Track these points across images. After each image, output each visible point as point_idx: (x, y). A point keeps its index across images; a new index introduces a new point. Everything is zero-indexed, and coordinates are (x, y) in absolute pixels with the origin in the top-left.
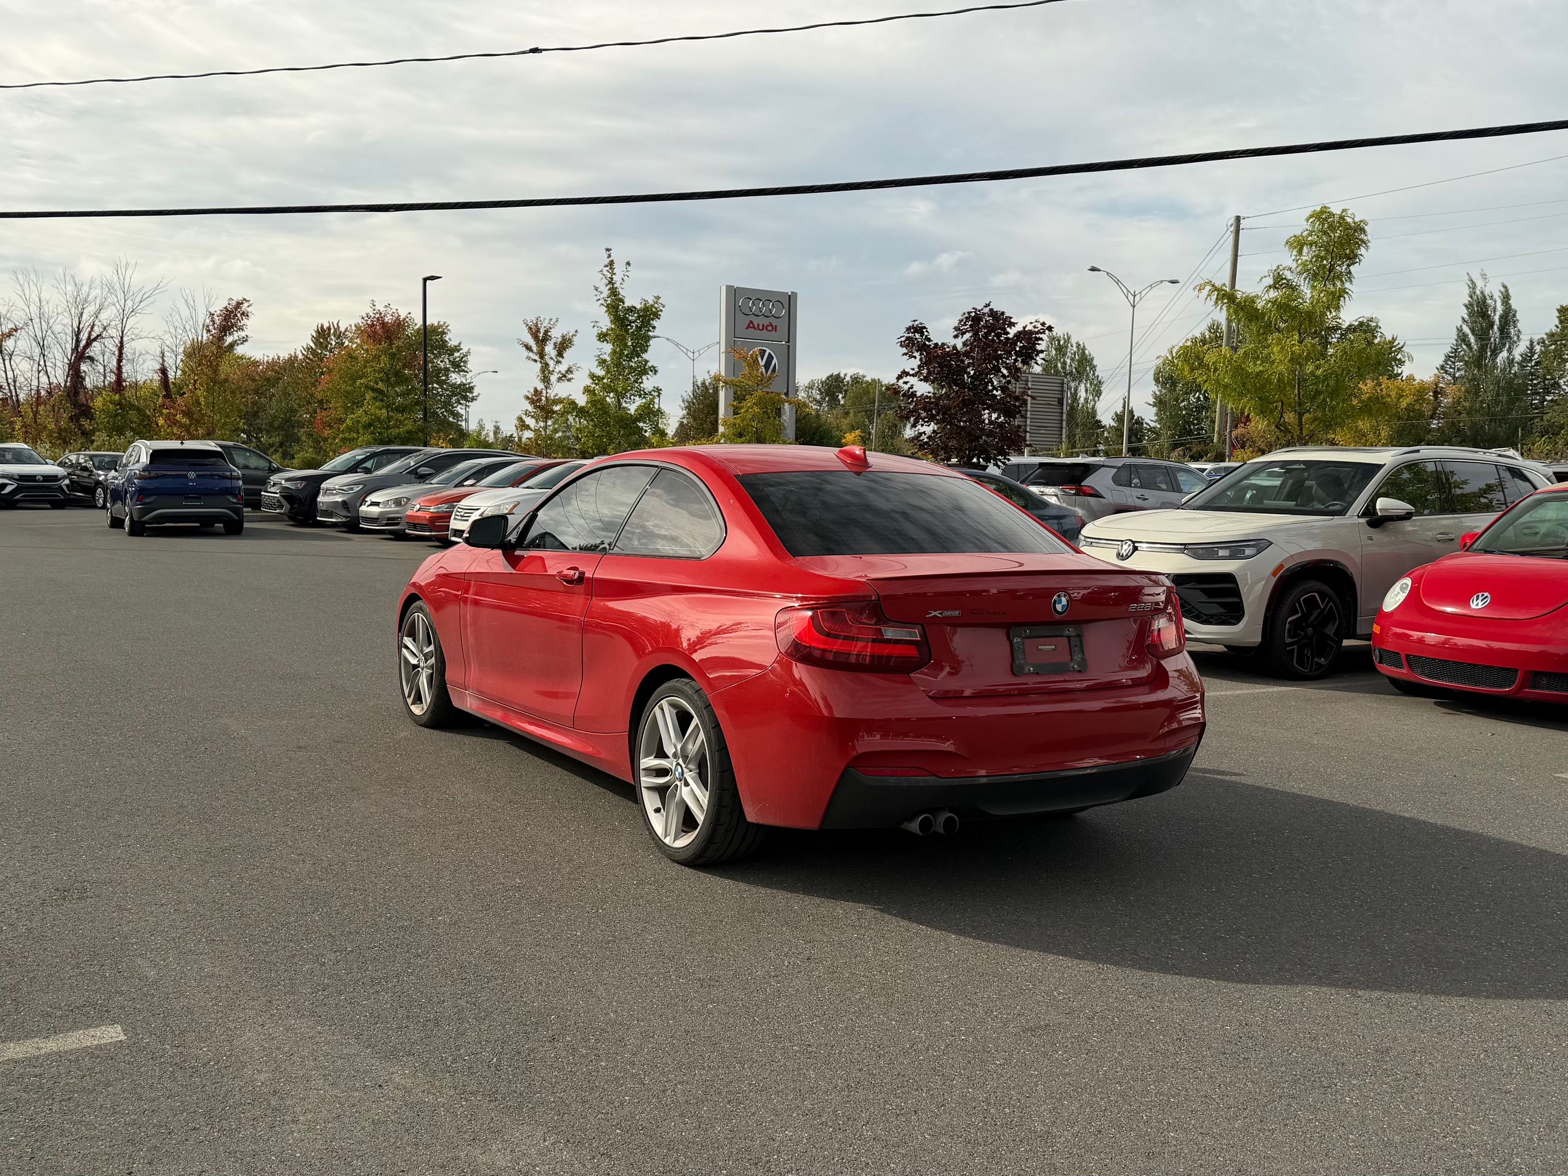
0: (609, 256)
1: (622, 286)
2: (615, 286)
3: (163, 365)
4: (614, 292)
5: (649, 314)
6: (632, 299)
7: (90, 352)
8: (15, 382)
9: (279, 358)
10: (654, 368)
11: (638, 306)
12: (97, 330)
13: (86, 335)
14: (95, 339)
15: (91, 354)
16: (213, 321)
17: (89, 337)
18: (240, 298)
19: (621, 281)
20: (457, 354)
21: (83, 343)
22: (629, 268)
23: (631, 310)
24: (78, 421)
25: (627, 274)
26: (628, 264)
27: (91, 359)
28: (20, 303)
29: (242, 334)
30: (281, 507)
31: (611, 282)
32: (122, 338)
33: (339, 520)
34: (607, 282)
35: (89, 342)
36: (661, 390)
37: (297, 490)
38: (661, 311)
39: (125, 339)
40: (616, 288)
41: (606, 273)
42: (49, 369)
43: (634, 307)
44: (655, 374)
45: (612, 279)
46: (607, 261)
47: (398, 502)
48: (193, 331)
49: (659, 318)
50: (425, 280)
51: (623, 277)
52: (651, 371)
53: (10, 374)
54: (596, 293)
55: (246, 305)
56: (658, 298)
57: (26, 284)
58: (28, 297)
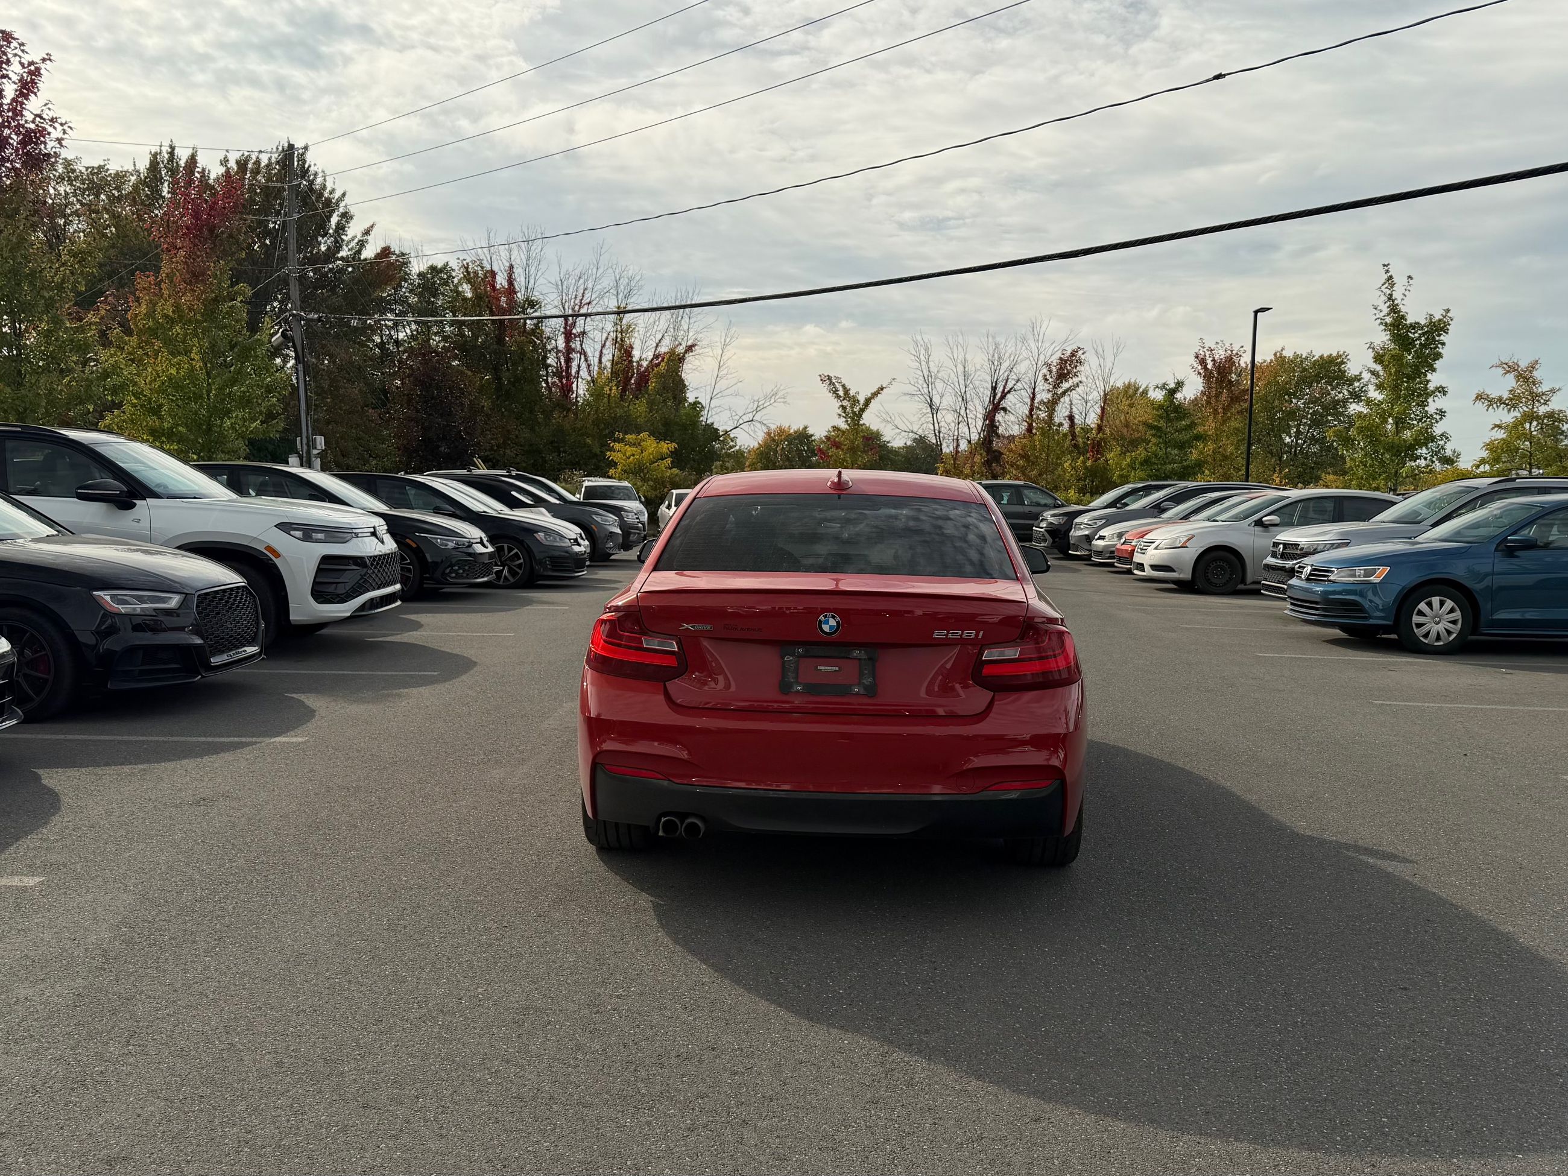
0: (1387, 271)
1: (1403, 302)
2: (1396, 302)
3: (1071, 412)
4: (1394, 309)
5: (1437, 328)
6: (1415, 313)
7: (1003, 404)
8: (939, 432)
9: (1185, 399)
10: (1443, 388)
11: (1423, 322)
12: (1010, 385)
13: (1002, 388)
14: (1009, 392)
15: (1004, 405)
16: (1051, 371)
17: (1004, 390)
18: (1075, 347)
19: (1402, 297)
20: (1357, 384)
21: (999, 395)
22: (1411, 282)
23: (1415, 326)
24: (990, 466)
25: (1409, 288)
26: (1410, 277)
27: (1005, 409)
28: (950, 364)
29: (1076, 380)
30: (1045, 541)
31: (1390, 298)
32: (1034, 389)
33: (1083, 553)
34: (1386, 299)
35: (1003, 397)
36: (1445, 412)
37: (1060, 524)
38: (1449, 325)
39: (1037, 390)
40: (1397, 305)
41: (1385, 291)
42: (970, 420)
43: (1418, 323)
44: (1444, 395)
45: (1391, 295)
46: (1386, 276)
47: (1120, 535)
48: (1101, 378)
49: (1447, 333)
50: (1256, 312)
51: (1404, 291)
52: (1440, 392)
53: (937, 427)
54: (1375, 311)
55: (1080, 352)
56: (1448, 311)
57: (955, 347)
58: (956, 357)
